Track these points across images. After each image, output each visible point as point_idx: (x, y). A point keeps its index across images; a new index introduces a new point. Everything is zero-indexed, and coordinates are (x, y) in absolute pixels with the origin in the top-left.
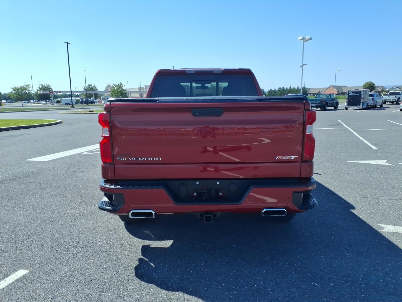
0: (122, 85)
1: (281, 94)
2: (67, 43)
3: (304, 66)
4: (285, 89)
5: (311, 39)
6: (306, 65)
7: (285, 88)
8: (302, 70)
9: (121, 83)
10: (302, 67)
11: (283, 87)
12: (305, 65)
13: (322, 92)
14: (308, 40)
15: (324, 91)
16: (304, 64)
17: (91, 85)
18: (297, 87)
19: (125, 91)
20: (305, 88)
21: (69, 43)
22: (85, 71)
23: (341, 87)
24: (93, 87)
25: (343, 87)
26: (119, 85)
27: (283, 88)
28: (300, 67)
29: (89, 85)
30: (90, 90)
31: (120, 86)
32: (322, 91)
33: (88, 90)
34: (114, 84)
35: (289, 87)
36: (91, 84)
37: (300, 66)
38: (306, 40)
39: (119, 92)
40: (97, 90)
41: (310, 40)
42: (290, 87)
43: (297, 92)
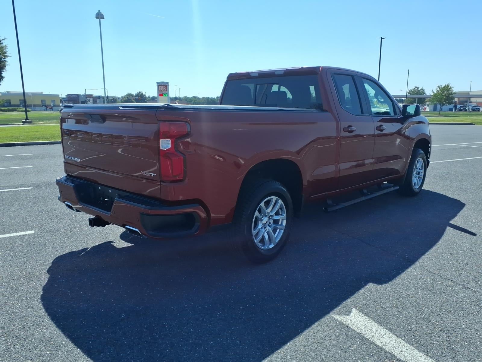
0: (449, 87)
2: (382, 38)
9: (448, 84)
17: (418, 88)
19: (452, 95)
21: (384, 38)
22: (409, 70)
24: (420, 90)
26: (444, 87)
29: (416, 87)
30: (415, 94)
31: (447, 88)
33: (413, 94)
34: (438, 86)
36: (417, 86)
39: (443, 96)
40: (425, 94)
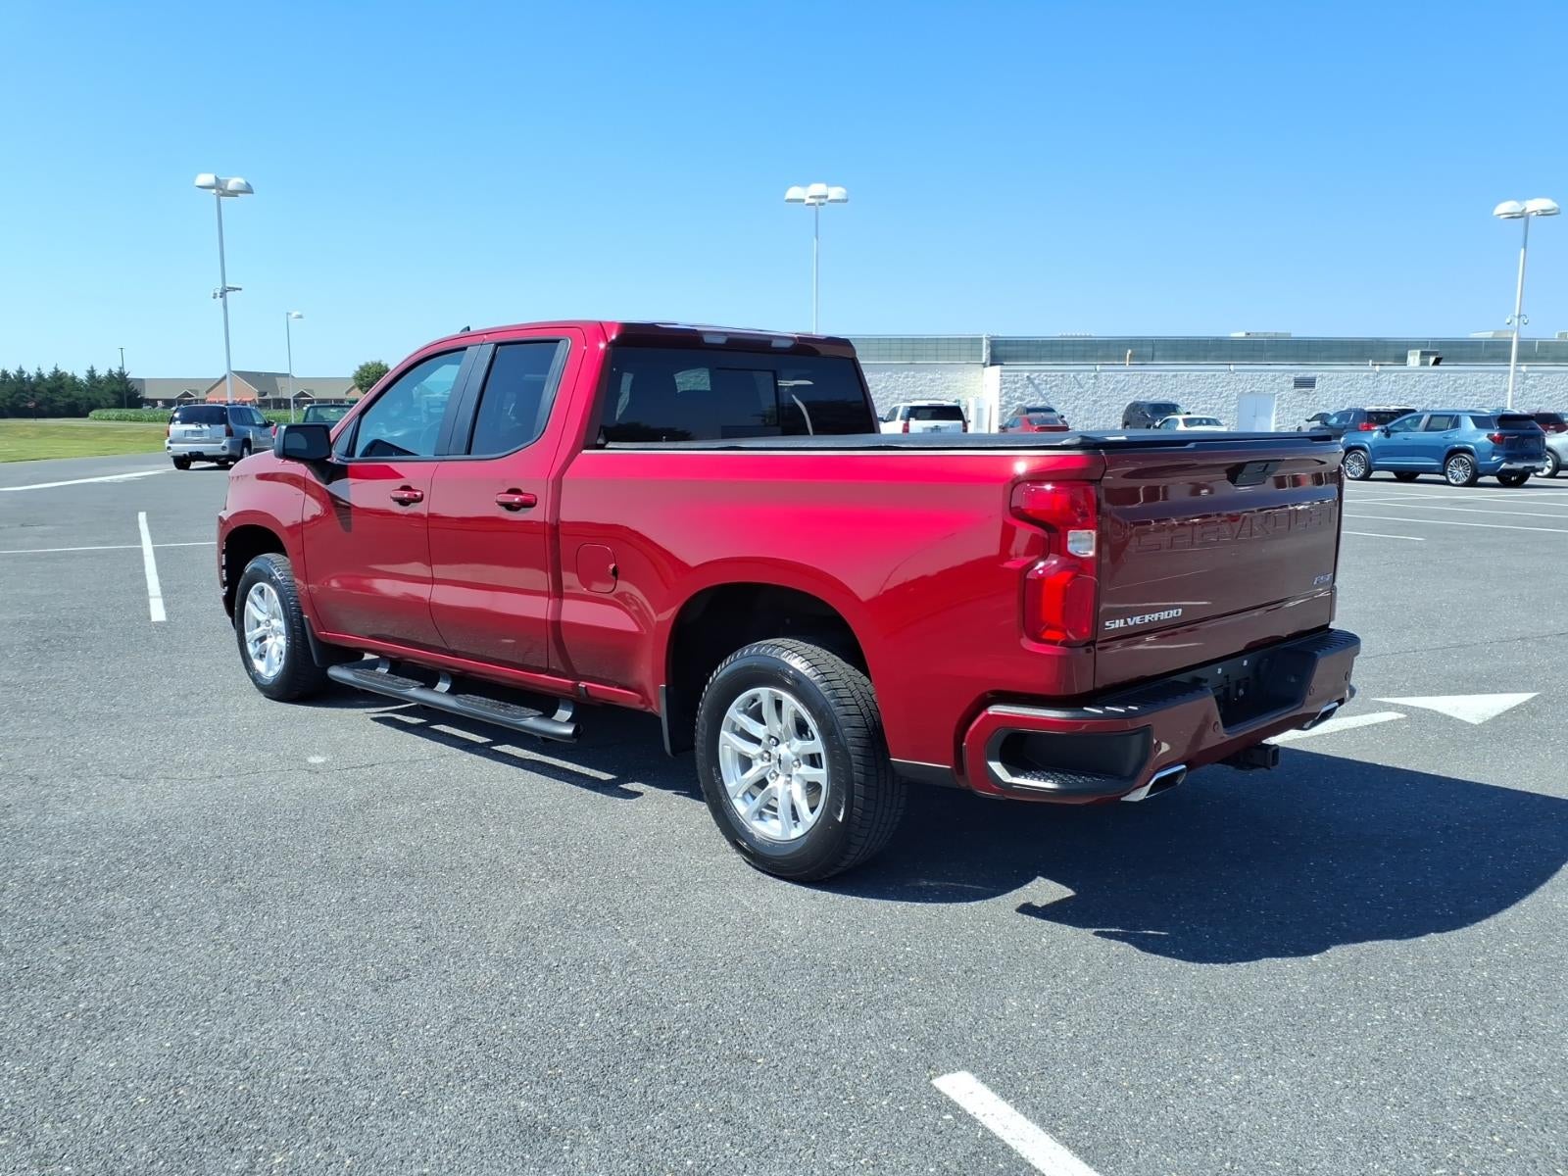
1: (11, 397)
3: (228, 294)
4: (29, 378)
5: (248, 190)
6: (240, 289)
7: (31, 371)
8: (225, 307)
10: (223, 294)
11: (18, 369)
12: (235, 289)
13: (197, 395)
14: (234, 193)
15: (207, 392)
16: (228, 285)
18: (86, 374)
20: (126, 379)
23: (271, 377)
25: (277, 379)
27: (21, 372)
28: (214, 298)
32: (197, 392)
35: (47, 373)
37: (215, 294)
38: (231, 191)
41: (241, 192)
42: (56, 368)
43: (88, 391)
